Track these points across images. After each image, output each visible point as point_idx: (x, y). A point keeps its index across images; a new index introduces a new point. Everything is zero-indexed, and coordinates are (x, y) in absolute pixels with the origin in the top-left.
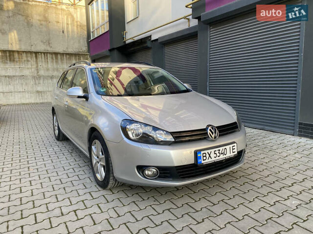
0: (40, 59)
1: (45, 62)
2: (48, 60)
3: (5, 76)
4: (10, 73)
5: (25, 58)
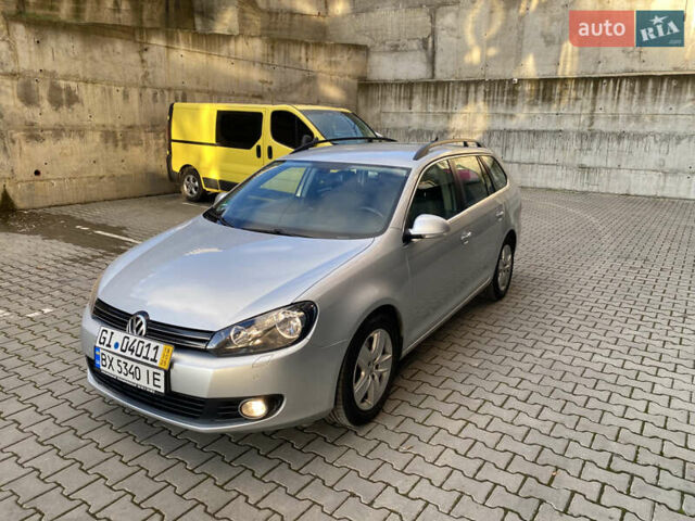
0: (604, 92)
1: (613, 99)
2: (622, 96)
3: (529, 131)
4: (539, 125)
5: (573, 94)
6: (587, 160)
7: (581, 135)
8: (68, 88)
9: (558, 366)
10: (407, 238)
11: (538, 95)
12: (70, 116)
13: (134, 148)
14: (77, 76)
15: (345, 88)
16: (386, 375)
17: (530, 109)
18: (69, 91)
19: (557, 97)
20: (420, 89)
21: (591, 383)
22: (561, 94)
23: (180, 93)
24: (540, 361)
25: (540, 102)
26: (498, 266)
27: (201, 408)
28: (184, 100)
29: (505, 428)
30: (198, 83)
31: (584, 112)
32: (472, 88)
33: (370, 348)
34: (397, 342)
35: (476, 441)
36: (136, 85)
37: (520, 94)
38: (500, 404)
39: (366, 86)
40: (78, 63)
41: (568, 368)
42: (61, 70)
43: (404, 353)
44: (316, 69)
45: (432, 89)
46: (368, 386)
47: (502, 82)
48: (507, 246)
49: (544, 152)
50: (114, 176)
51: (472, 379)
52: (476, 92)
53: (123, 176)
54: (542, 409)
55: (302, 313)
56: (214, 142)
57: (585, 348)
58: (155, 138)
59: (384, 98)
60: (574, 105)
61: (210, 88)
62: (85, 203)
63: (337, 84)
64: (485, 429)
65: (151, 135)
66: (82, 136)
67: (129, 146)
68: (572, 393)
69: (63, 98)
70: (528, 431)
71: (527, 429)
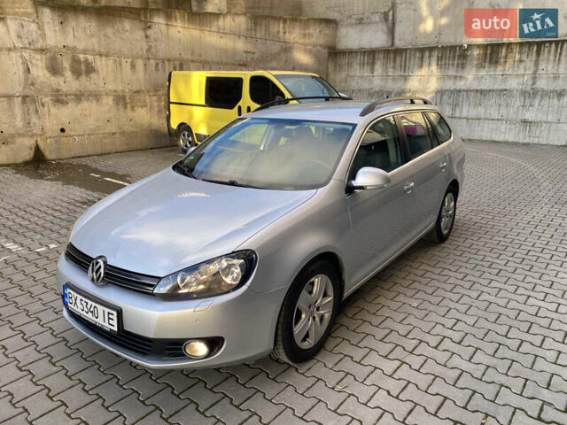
0: (546, 55)
1: (554, 61)
2: (562, 57)
3: (477, 91)
4: (486, 85)
5: (517, 57)
6: (529, 116)
7: (524, 93)
8: (86, 60)
9: (493, 308)
10: (350, 190)
11: (486, 58)
12: (88, 83)
13: (140, 109)
14: (94, 50)
15: (317, 56)
16: (327, 316)
17: (477, 71)
18: (87, 62)
19: (502, 60)
20: (381, 56)
21: (525, 326)
22: (506, 57)
23: (177, 63)
24: (476, 303)
25: (487, 65)
26: (440, 212)
27: (150, 346)
28: (181, 69)
29: (439, 370)
30: (193, 54)
31: (527, 72)
32: (427, 54)
33: (311, 293)
34: (339, 285)
35: (409, 382)
36: (141, 57)
37: (469, 59)
38: (435, 345)
39: (335, 53)
40: (94, 40)
41: (502, 310)
42: (80, 46)
43: (346, 294)
44: (292, 41)
45: (392, 56)
46: (308, 327)
47: (453, 48)
48: (450, 195)
49: (491, 109)
50: (124, 132)
51: (411, 320)
52: (430, 57)
53: (132, 132)
54: (475, 352)
55: (242, 261)
56: (204, 103)
57: (520, 291)
58: (158, 101)
59: (350, 64)
60: (518, 67)
61: (203, 58)
62: (102, 155)
63: (310, 52)
64: (418, 371)
65: (155, 98)
66: (98, 100)
67: (136, 108)
68: (506, 336)
69: (83, 69)
70: (461, 375)
71: (459, 372)
